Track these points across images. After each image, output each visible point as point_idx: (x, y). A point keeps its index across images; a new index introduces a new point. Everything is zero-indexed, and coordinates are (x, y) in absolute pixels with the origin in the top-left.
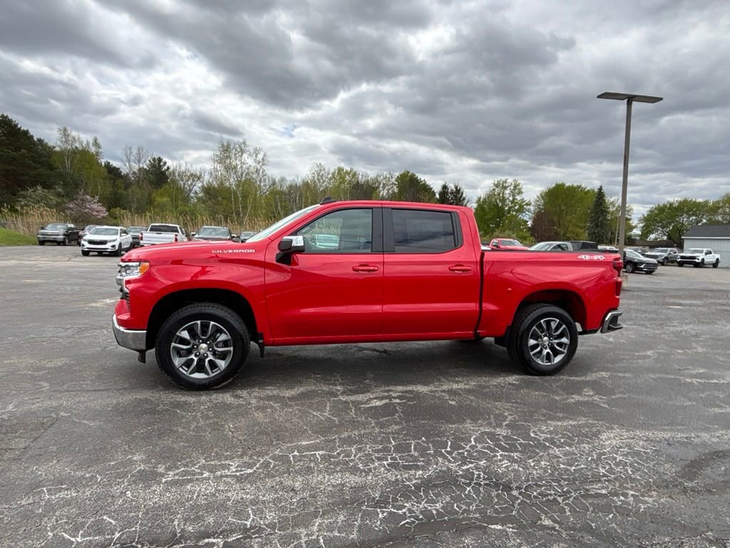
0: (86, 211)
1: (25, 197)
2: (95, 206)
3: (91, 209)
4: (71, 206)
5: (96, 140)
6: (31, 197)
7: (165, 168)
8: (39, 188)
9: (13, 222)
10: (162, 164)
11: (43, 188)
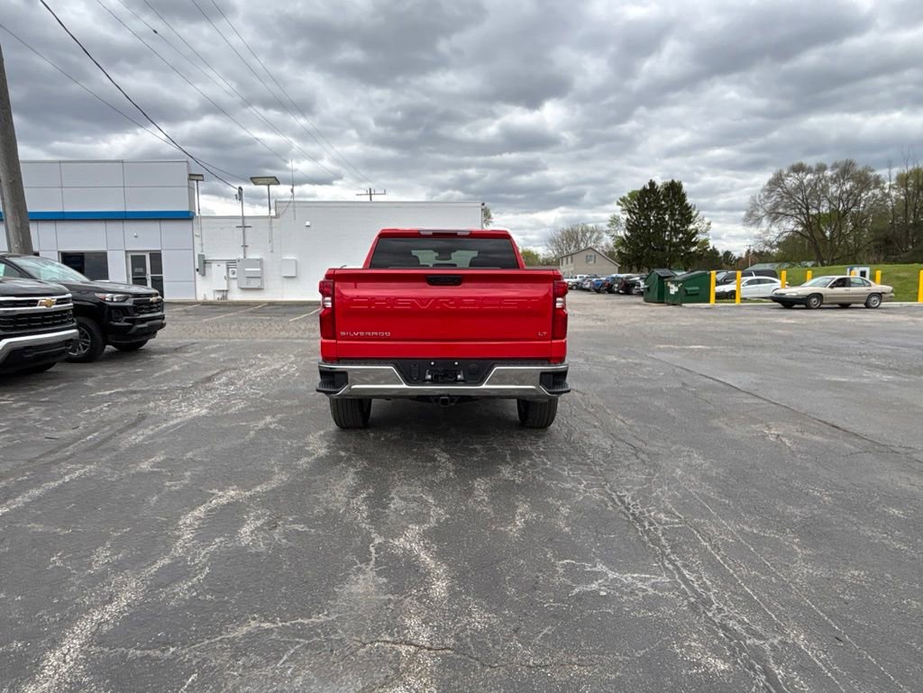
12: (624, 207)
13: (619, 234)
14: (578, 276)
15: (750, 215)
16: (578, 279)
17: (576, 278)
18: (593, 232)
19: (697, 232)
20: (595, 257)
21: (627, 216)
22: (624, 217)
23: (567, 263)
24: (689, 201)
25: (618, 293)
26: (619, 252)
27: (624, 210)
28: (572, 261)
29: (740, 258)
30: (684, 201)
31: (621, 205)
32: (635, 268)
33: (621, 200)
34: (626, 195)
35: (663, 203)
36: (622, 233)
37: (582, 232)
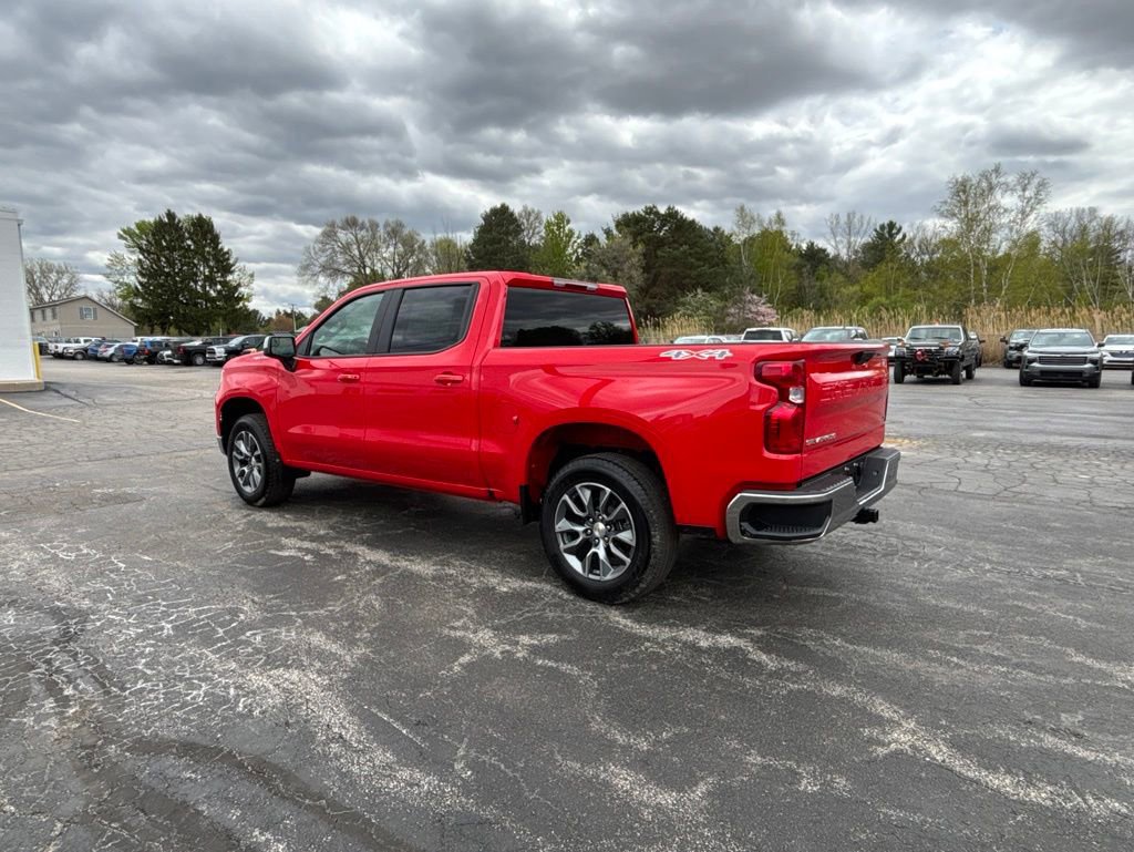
0: (750, 316)
1: (684, 304)
2: (762, 309)
3: (757, 313)
4: (732, 311)
5: (779, 215)
6: (690, 304)
7: (899, 237)
8: (699, 291)
9: (655, 335)
10: (894, 231)
11: (704, 291)
12: (131, 243)
13: (126, 280)
14: (82, 339)
15: (305, 268)
16: (82, 344)
17: (77, 342)
18: (60, 273)
19: (239, 285)
20: (95, 310)
21: (137, 256)
22: (132, 257)
23: (44, 318)
24: (225, 245)
25: (170, 363)
26: (133, 307)
27: (130, 247)
28: (54, 316)
29: (270, 319)
30: (219, 243)
31: (126, 239)
32: (158, 329)
33: (124, 231)
34: (133, 227)
35: (189, 242)
36: (132, 280)
37: (42, 272)
